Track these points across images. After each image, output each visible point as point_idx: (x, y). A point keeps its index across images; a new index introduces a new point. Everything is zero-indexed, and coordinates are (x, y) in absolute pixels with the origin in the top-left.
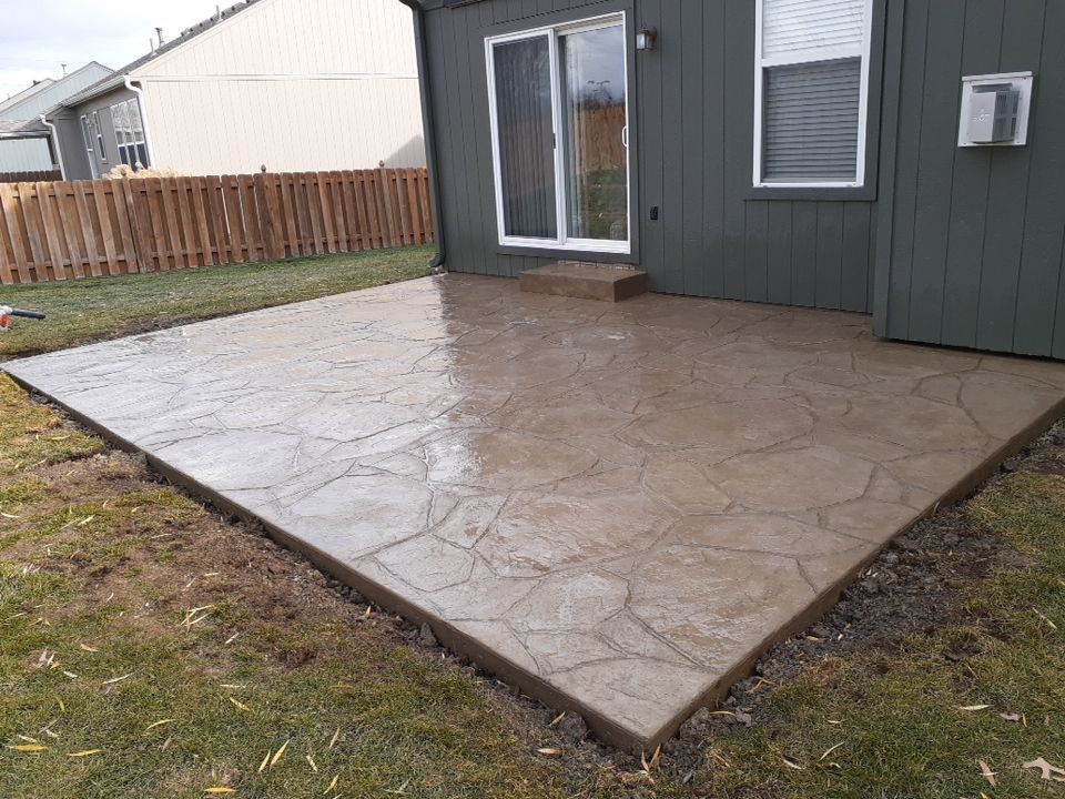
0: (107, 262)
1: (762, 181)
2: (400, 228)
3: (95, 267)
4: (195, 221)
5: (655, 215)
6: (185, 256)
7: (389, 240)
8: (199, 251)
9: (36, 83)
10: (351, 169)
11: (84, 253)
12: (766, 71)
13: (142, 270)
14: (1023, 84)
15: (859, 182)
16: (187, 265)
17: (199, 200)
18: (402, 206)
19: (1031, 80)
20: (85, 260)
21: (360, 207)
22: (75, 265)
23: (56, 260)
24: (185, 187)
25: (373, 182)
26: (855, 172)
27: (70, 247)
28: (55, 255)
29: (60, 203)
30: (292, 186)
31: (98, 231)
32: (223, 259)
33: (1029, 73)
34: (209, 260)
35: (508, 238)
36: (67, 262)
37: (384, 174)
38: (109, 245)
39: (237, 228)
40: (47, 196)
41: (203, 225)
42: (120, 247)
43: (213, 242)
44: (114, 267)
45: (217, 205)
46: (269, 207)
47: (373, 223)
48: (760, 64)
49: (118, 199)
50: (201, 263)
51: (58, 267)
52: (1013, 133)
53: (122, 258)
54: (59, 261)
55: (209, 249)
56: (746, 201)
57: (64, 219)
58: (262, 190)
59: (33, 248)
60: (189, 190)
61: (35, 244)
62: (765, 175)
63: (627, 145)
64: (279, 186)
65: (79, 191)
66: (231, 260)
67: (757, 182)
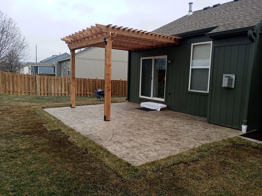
0: (62, 93)
1: (190, 90)
2: (123, 93)
3: (60, 94)
4: (81, 87)
5: (170, 94)
6: (78, 94)
7: (120, 95)
8: (81, 93)
9: (53, 56)
10: (114, 80)
11: (58, 91)
12: (192, 69)
13: (69, 96)
14: (233, 77)
15: (208, 92)
16: (78, 96)
17: (82, 83)
18: (124, 88)
19: (235, 76)
20: (58, 92)
21: (115, 87)
22: (56, 93)
23: (52, 92)
24: (80, 80)
25: (118, 83)
26: (207, 90)
27: (56, 90)
28: (52, 91)
29: (55, 81)
30: (102, 82)
31: (62, 87)
32: (85, 95)
33: (234, 75)
34: (82, 95)
35: (141, 96)
36: (54, 92)
37: (121, 81)
38: (63, 90)
39: (89, 89)
40: (53, 79)
41: (82, 88)
42: (65, 91)
43: (84, 92)
44: (63, 94)
45: (86, 84)
46: (96, 86)
47: (117, 91)
48: (191, 68)
49: (67, 81)
50: (81, 96)
51: (52, 93)
52: (231, 85)
53: (65, 93)
54: (53, 92)
55: (83, 93)
56: (187, 93)
57: (55, 84)
58: (95, 82)
59: (48, 89)
60: (81, 81)
61: (49, 88)
62: (191, 89)
63: (165, 81)
64: (99, 82)
65: (59, 79)
66: (87, 96)
67: (189, 90)
